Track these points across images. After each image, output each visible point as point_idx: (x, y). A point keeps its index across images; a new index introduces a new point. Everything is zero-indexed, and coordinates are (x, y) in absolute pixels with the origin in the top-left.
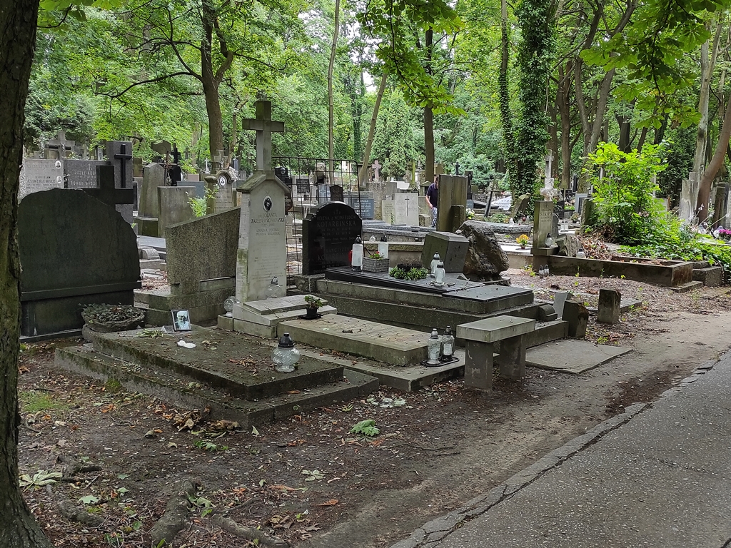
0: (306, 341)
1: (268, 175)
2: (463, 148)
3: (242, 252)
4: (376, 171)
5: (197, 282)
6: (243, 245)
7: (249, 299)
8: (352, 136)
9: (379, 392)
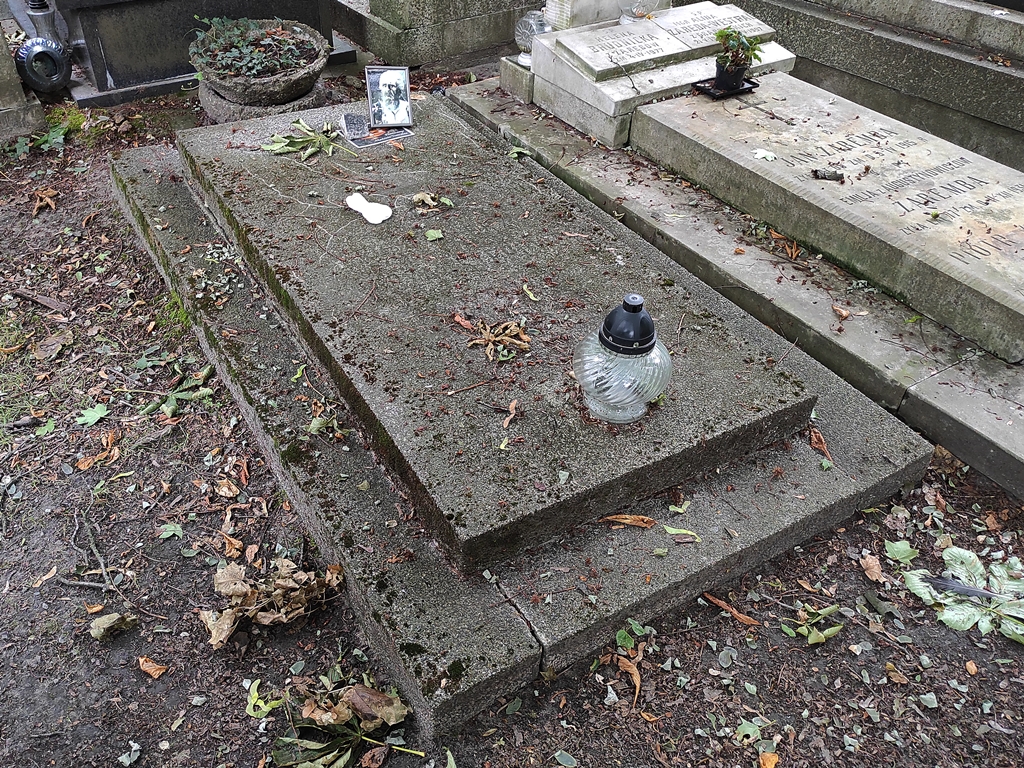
7: (576, 20)
9: (926, 489)
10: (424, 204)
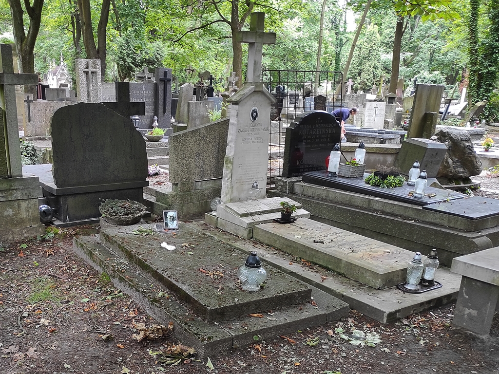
0: (277, 246)
1: (256, 86)
2: (421, 67)
3: (228, 159)
4: (349, 86)
5: (192, 183)
6: (230, 152)
7: (232, 200)
8: (334, 62)
9: (349, 319)
10: (186, 246)
